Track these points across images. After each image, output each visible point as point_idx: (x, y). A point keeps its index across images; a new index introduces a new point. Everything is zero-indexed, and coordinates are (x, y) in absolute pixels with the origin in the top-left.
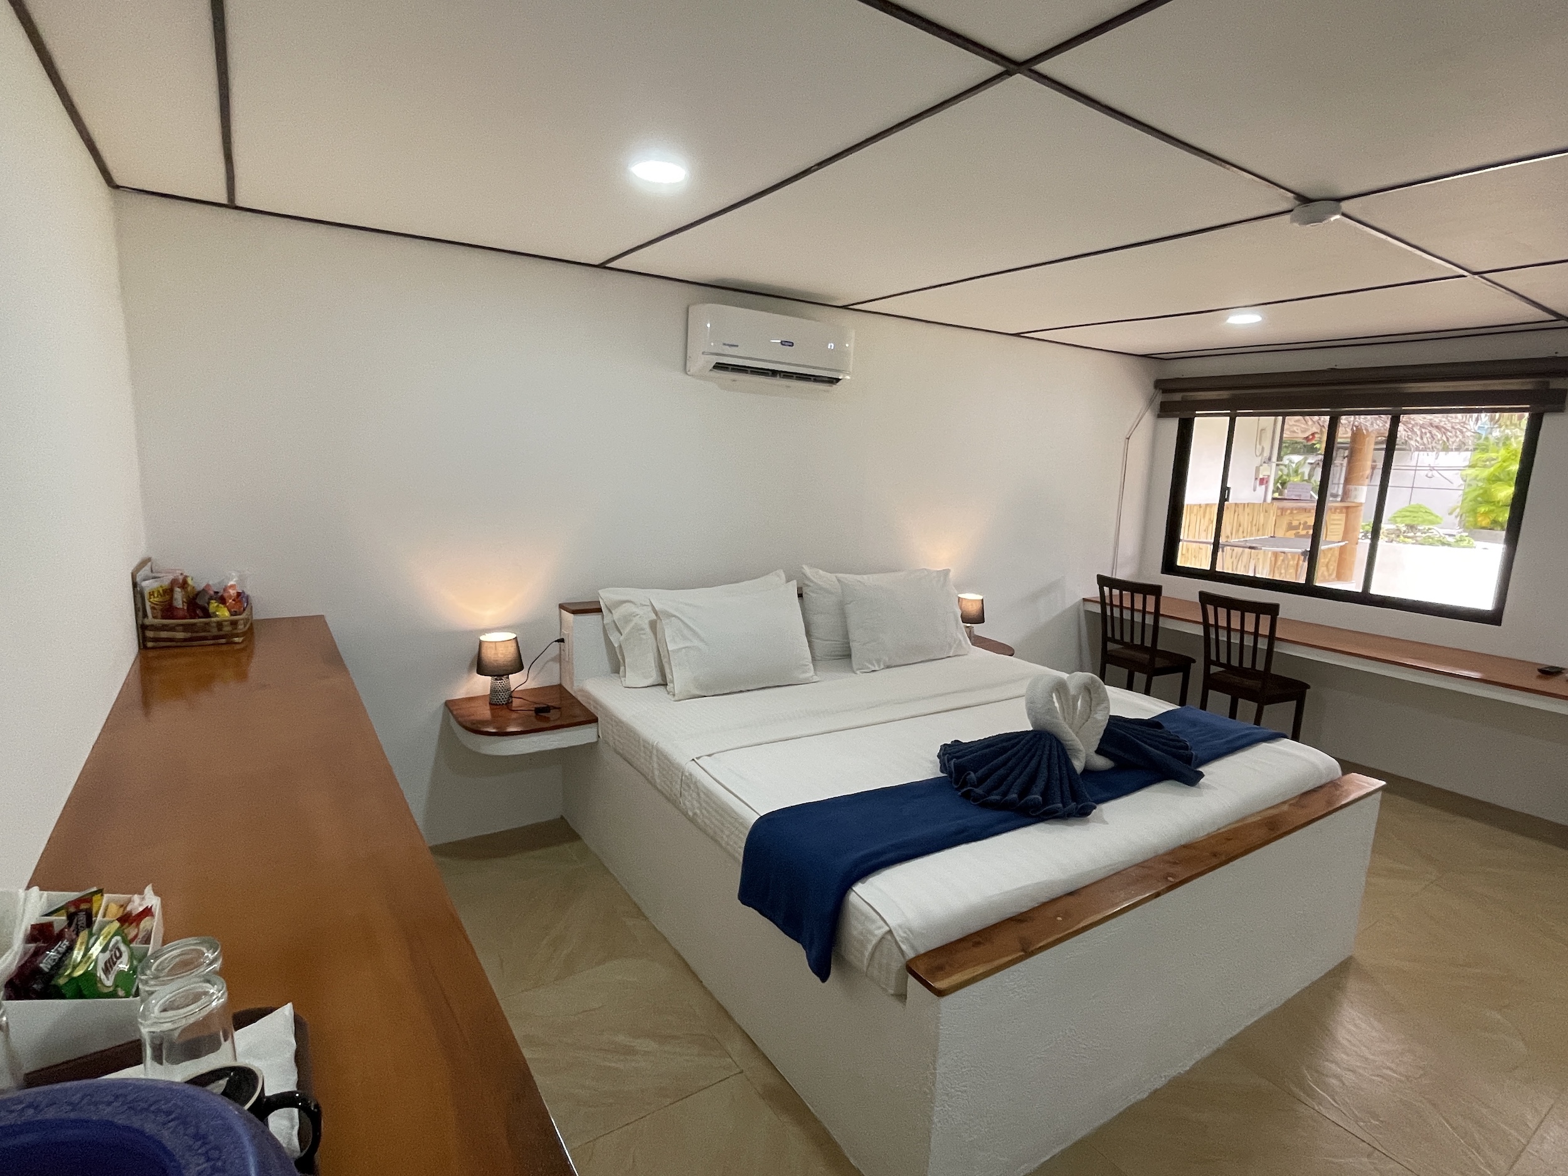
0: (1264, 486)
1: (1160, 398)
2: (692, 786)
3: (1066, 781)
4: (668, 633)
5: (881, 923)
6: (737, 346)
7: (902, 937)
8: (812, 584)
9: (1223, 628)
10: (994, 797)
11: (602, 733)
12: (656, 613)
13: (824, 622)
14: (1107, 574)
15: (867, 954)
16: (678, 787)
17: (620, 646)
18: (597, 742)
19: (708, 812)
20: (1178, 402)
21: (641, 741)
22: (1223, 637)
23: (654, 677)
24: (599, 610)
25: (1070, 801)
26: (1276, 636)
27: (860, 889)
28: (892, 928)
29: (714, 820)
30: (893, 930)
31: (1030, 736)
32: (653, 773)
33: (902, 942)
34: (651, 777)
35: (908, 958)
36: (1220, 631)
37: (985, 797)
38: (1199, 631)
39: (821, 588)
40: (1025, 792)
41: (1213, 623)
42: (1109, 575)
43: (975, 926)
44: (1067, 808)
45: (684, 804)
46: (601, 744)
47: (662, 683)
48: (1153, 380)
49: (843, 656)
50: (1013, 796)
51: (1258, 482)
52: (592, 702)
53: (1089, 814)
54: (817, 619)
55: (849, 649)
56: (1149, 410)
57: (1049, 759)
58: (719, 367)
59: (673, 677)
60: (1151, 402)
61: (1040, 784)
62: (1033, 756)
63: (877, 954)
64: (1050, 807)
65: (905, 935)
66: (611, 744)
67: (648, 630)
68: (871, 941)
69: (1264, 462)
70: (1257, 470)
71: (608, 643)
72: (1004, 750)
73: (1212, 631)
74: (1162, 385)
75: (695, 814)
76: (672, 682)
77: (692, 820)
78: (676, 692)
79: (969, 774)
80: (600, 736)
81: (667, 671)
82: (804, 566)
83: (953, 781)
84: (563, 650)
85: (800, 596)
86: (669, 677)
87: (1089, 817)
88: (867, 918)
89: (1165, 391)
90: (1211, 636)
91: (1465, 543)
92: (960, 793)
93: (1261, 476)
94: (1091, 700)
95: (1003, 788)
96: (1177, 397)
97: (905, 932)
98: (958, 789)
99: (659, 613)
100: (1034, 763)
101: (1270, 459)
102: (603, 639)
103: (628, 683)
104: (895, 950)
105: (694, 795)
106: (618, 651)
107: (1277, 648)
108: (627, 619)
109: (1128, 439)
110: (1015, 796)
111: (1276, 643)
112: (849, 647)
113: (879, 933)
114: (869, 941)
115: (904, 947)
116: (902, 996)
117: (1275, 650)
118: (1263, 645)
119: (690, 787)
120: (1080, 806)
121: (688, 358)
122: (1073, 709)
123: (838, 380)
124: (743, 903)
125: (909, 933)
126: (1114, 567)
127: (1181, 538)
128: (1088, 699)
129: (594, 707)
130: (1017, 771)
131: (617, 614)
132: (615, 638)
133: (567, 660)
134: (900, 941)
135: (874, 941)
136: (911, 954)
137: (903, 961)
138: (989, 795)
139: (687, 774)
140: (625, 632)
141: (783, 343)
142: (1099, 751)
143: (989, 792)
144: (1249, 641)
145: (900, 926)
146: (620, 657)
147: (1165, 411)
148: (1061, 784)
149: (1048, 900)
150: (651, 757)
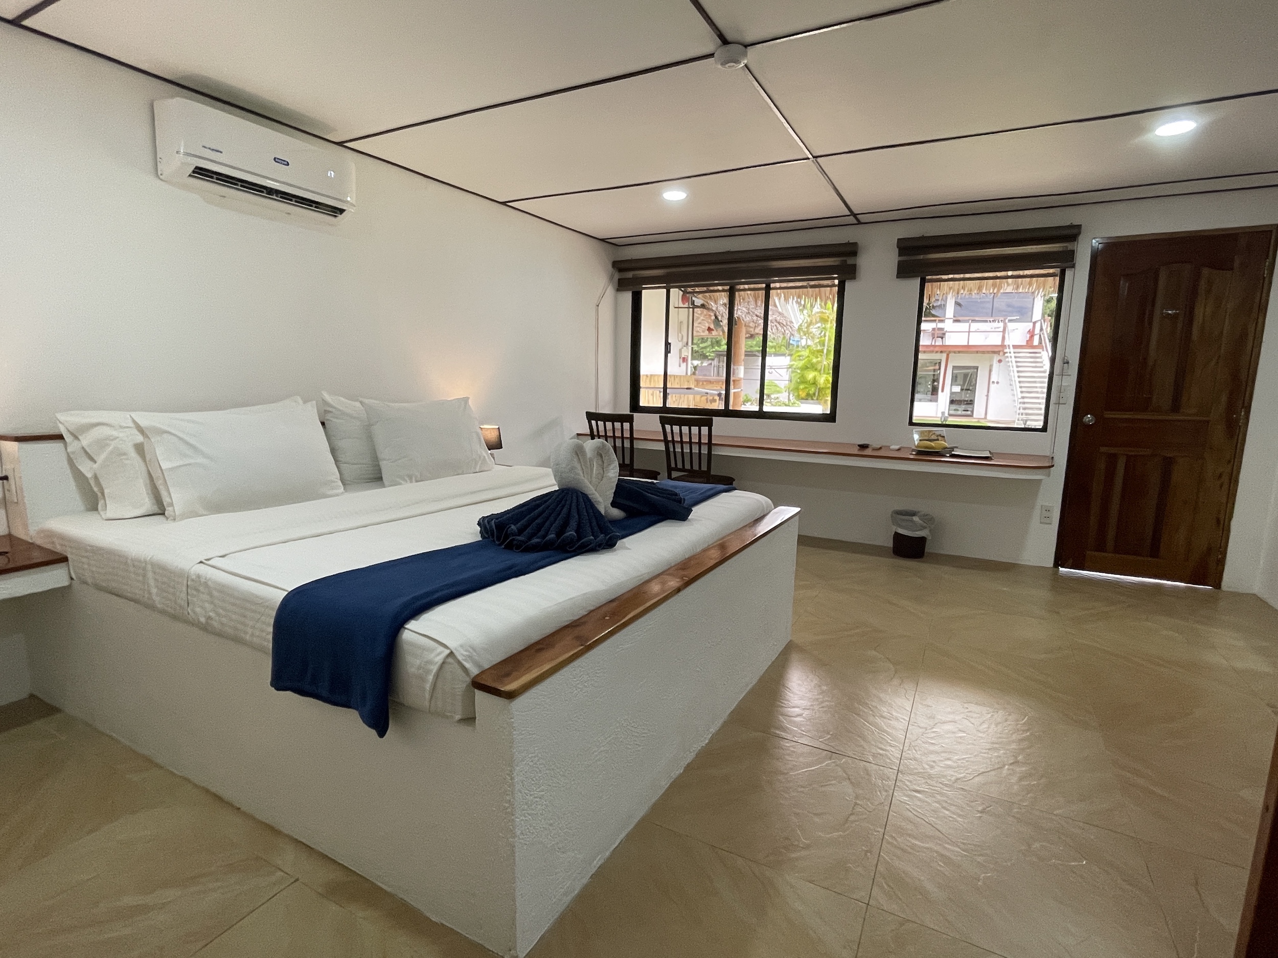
0: (685, 363)
1: (617, 276)
2: (201, 589)
3: (594, 521)
4: (160, 452)
5: (441, 649)
6: (221, 152)
7: (464, 656)
8: (334, 410)
9: (678, 442)
10: (535, 540)
11: (75, 572)
12: (141, 430)
13: (351, 447)
14: (593, 411)
15: (428, 686)
16: (183, 595)
17: (96, 477)
18: (69, 587)
19: (224, 609)
20: (630, 278)
21: (129, 561)
22: (678, 450)
23: (147, 505)
24: (60, 437)
25: (599, 534)
26: (713, 443)
27: (412, 625)
28: (452, 649)
29: (234, 617)
30: (454, 651)
31: (556, 494)
32: (150, 593)
33: (465, 660)
34: (149, 598)
35: (473, 675)
36: (676, 445)
37: (527, 542)
38: (661, 447)
39: (343, 413)
40: (561, 532)
41: (671, 439)
42: (594, 411)
43: (536, 637)
44: (598, 539)
45: (195, 612)
46: (76, 583)
47: (160, 512)
48: (612, 262)
49: (375, 479)
50: (552, 536)
51: (681, 360)
52: (55, 540)
53: (615, 545)
54: (342, 444)
55: (380, 471)
56: (611, 284)
57: (578, 506)
58: (200, 172)
59: (172, 500)
60: (611, 278)
61: (573, 524)
62: (563, 506)
63: (439, 684)
64: (583, 541)
65: (467, 653)
66: (90, 581)
67: (133, 454)
68: (431, 671)
69: (684, 346)
70: (680, 351)
71: (79, 476)
72: (538, 506)
73: (671, 445)
74: (619, 266)
75: (209, 618)
76: (171, 504)
77: (206, 628)
78: (177, 513)
79: (511, 526)
80: (74, 576)
81: (164, 494)
82: (323, 392)
83: (495, 539)
84: (8, 490)
85: (323, 424)
86: (166, 500)
87: (615, 547)
88: (424, 649)
89: (620, 270)
90: (670, 450)
91: (796, 405)
92: (503, 546)
93: (683, 356)
94: (603, 462)
95: (542, 533)
96: (630, 275)
97: (466, 651)
98: (500, 545)
99: (145, 431)
100: (565, 510)
101: (687, 344)
102: (68, 471)
103: (110, 514)
104: (460, 672)
105: (205, 597)
106: (92, 483)
107: (714, 451)
108: (102, 443)
109: (598, 306)
110: (553, 536)
111: (713, 448)
112: (379, 465)
113: (439, 659)
114: (428, 672)
115: (467, 665)
116: (469, 719)
117: (713, 453)
118: (705, 451)
119: (198, 590)
120: (607, 537)
121: (159, 160)
122: (591, 470)
123: (342, 211)
124: (278, 689)
125: (471, 650)
126: (596, 407)
127: (641, 386)
128: (600, 462)
129: (62, 545)
130: (552, 518)
131: (86, 440)
132: (87, 469)
133: (16, 501)
134: (463, 660)
135: (435, 668)
136: (475, 671)
137: (468, 680)
138: (530, 541)
139: (194, 577)
140: (100, 459)
141: (277, 160)
142: (614, 504)
143: (530, 538)
144: (695, 450)
145: (461, 646)
146: (96, 489)
147: (622, 285)
148: (591, 523)
149: (594, 608)
150: (144, 576)
